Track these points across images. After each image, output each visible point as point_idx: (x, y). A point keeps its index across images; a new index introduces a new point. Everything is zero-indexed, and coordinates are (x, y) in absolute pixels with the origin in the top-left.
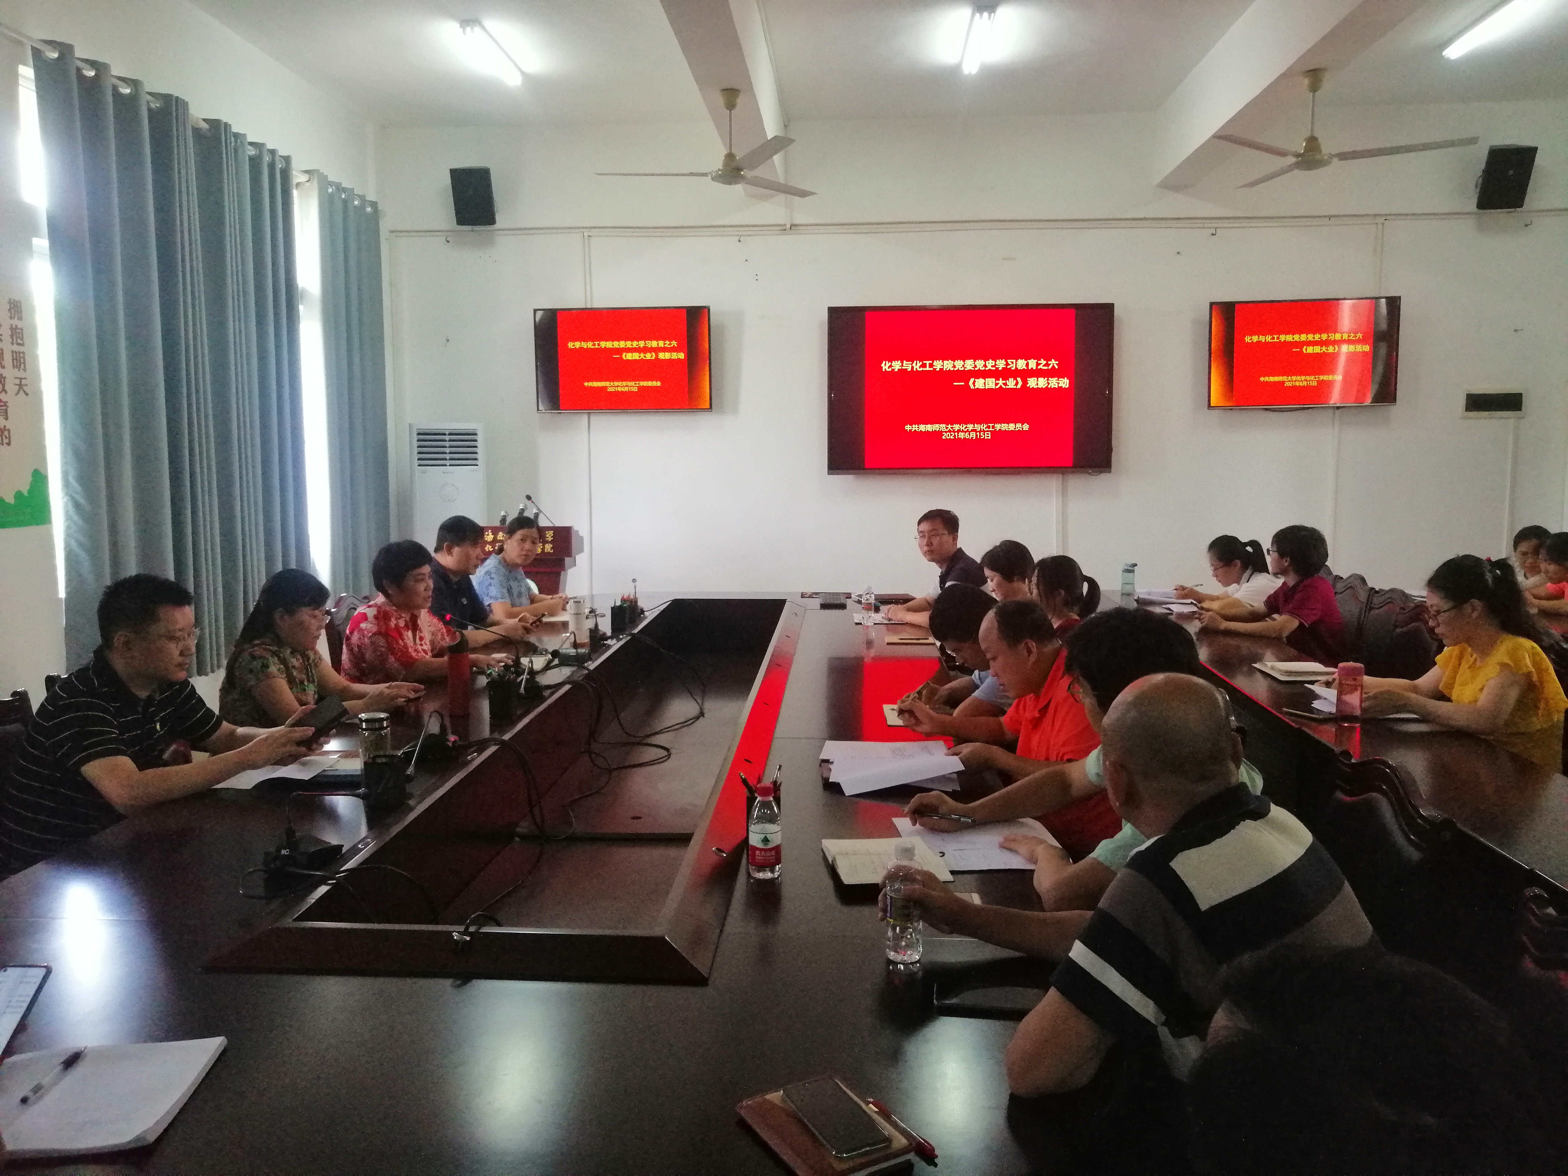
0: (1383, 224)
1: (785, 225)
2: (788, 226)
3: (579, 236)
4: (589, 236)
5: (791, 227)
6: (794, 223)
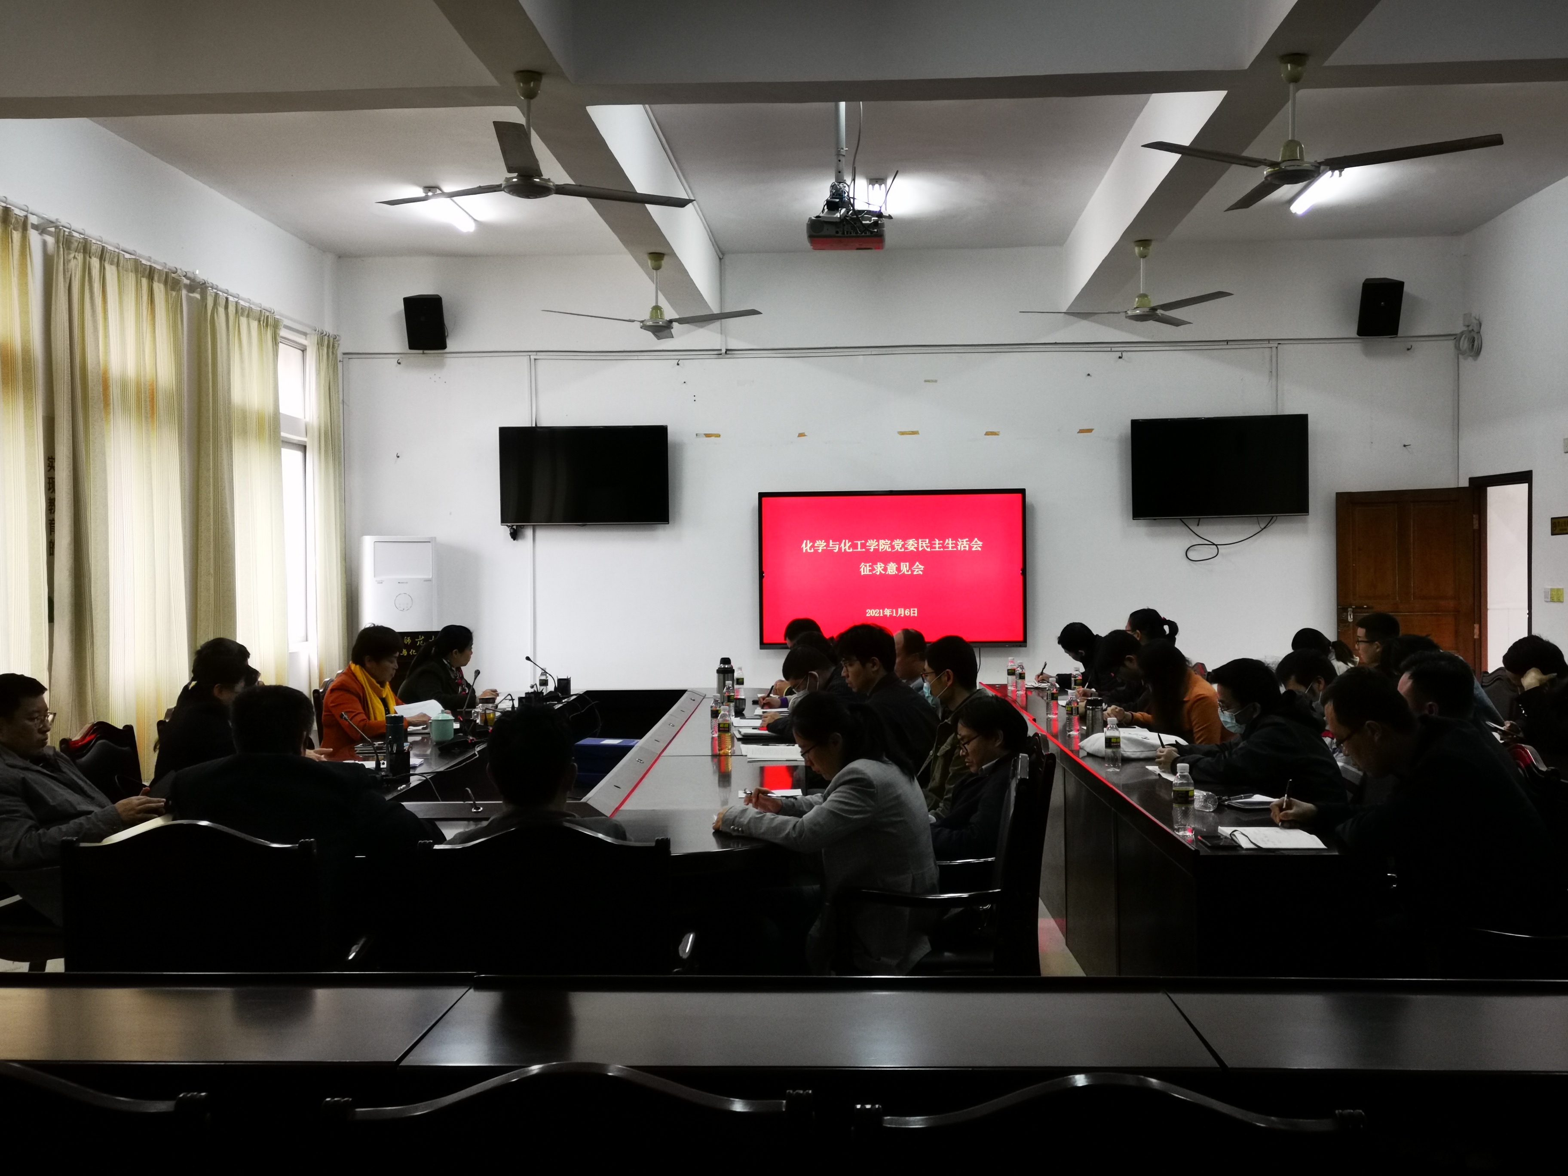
0: (1277, 348)
1: (721, 350)
2: (724, 351)
3: (526, 359)
4: (535, 359)
5: (726, 352)
6: (729, 348)
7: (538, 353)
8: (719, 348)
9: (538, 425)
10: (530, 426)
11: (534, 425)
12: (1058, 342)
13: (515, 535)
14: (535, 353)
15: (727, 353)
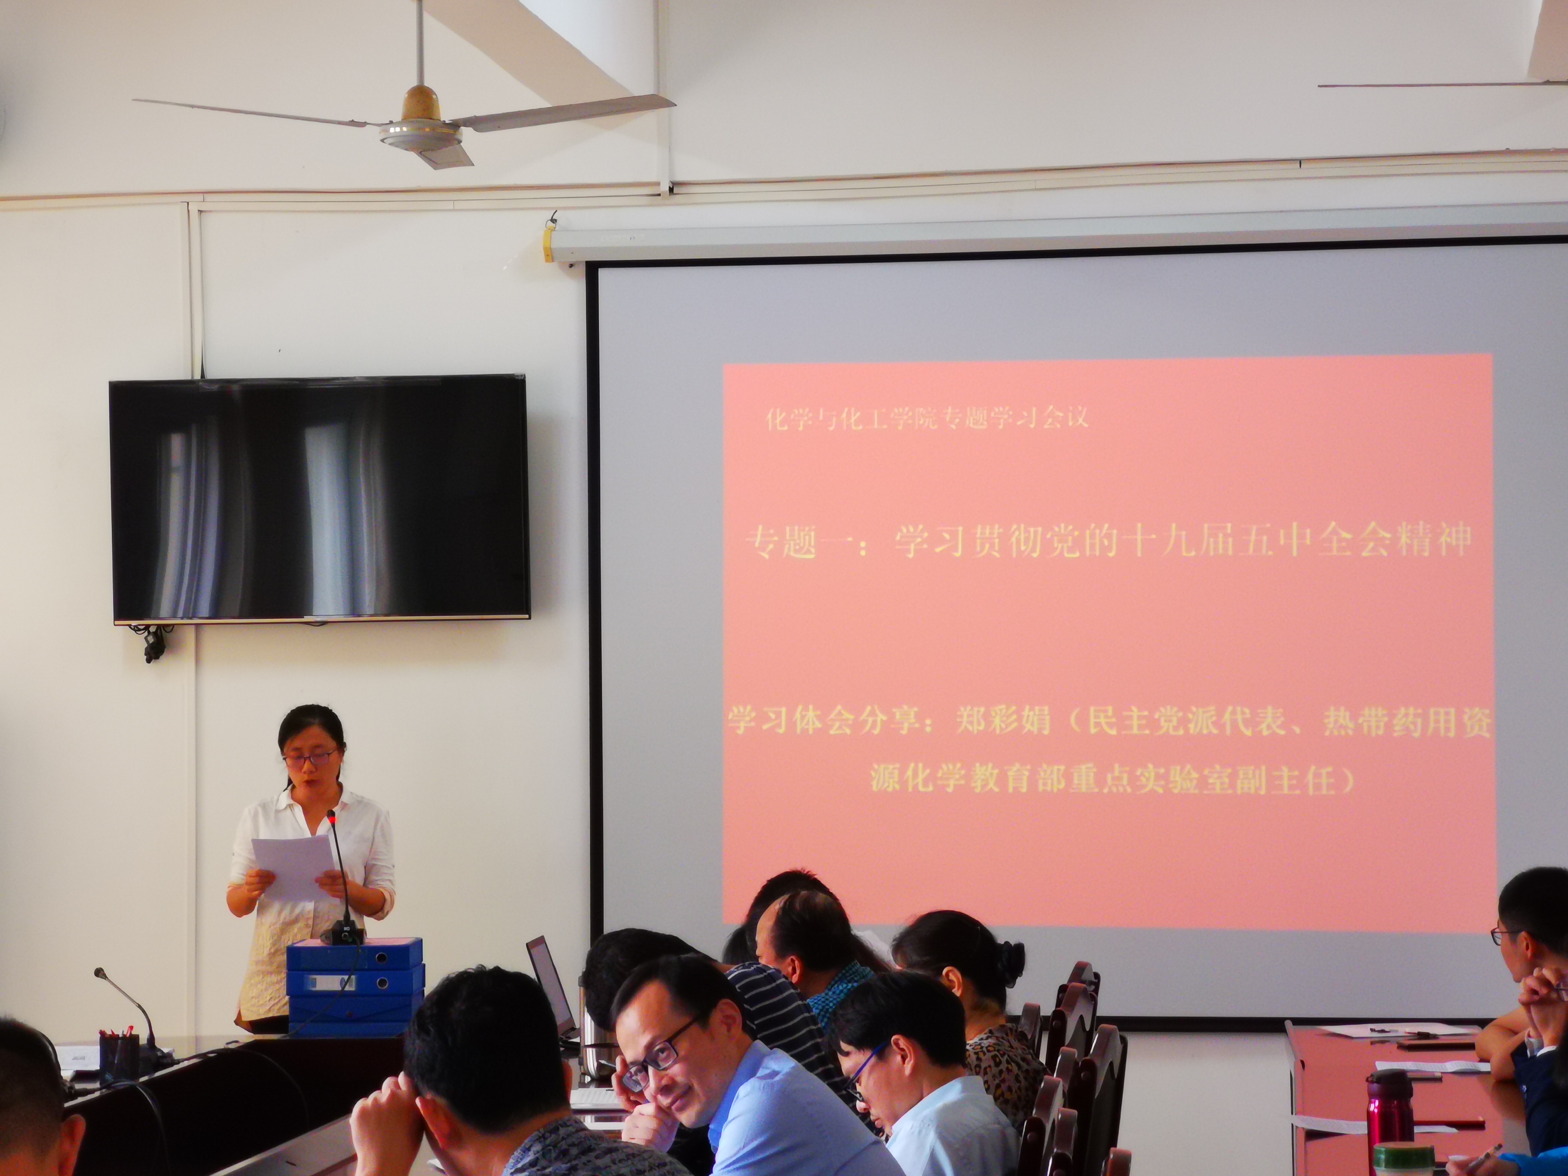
1: (658, 184)
2: (665, 188)
3: (175, 212)
4: (200, 212)
5: (671, 190)
6: (679, 178)
7: (209, 197)
8: (653, 179)
9: (209, 376)
10: (189, 378)
11: (198, 376)
12: (1511, 148)
13: (155, 652)
14: (200, 197)
15: (675, 191)
